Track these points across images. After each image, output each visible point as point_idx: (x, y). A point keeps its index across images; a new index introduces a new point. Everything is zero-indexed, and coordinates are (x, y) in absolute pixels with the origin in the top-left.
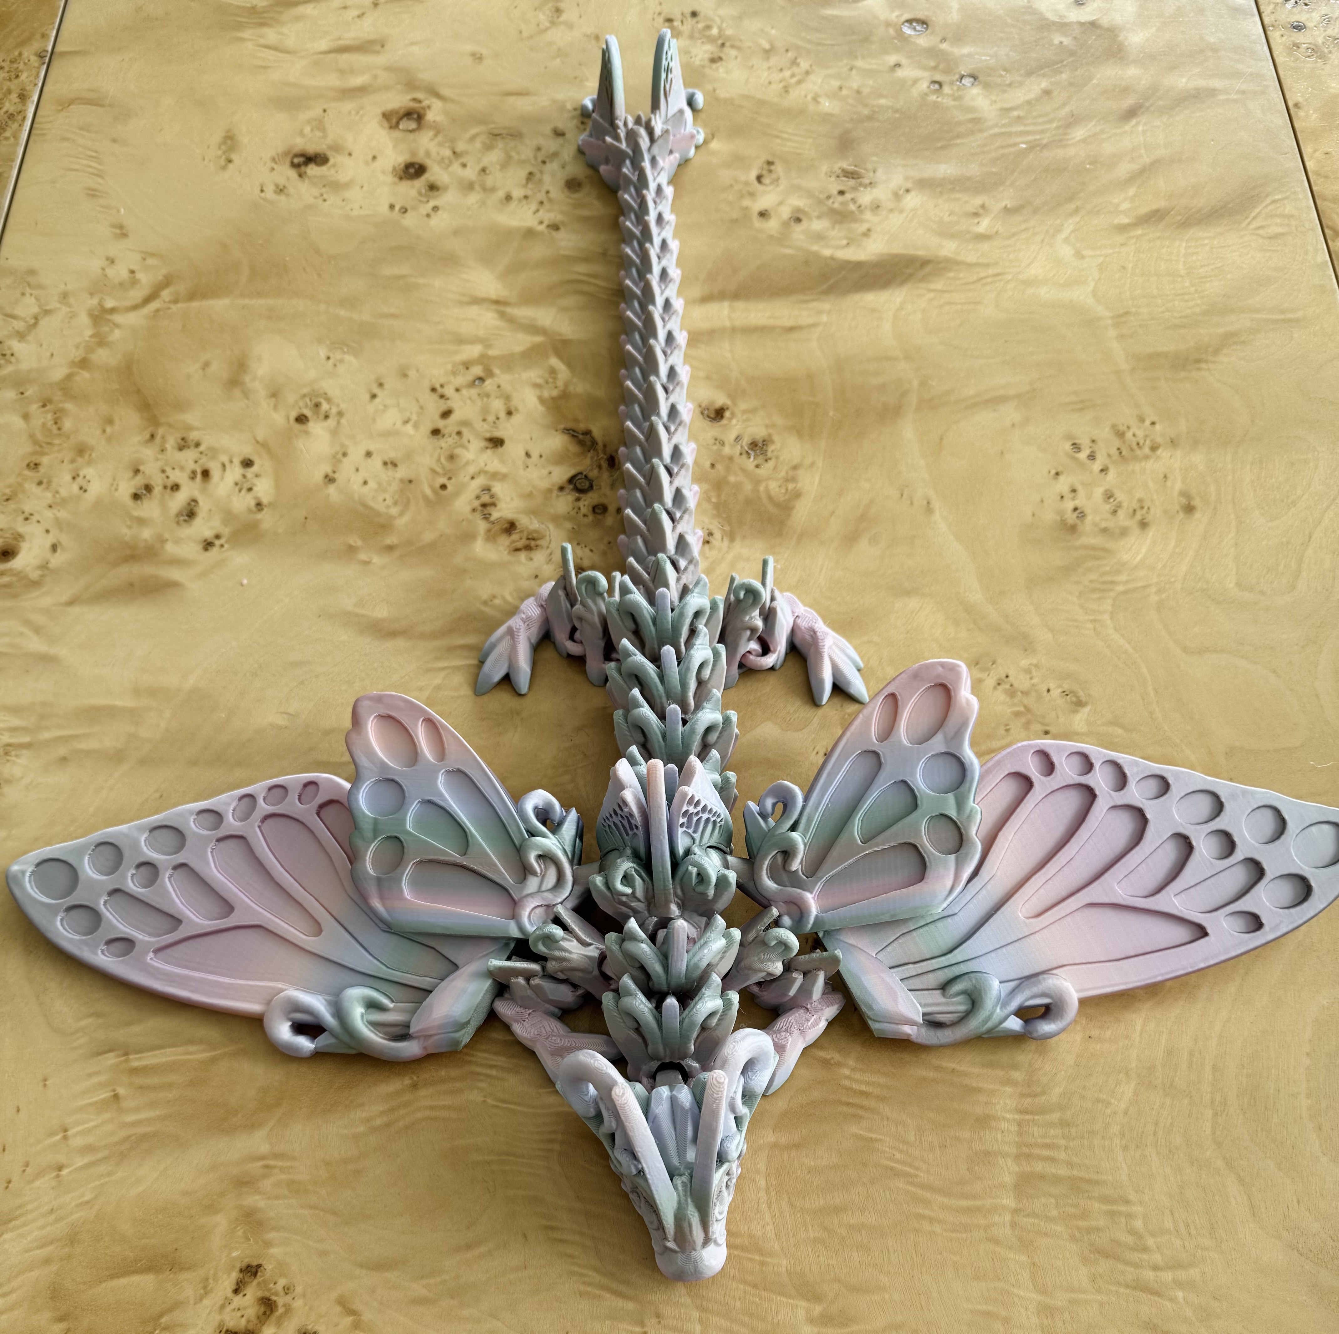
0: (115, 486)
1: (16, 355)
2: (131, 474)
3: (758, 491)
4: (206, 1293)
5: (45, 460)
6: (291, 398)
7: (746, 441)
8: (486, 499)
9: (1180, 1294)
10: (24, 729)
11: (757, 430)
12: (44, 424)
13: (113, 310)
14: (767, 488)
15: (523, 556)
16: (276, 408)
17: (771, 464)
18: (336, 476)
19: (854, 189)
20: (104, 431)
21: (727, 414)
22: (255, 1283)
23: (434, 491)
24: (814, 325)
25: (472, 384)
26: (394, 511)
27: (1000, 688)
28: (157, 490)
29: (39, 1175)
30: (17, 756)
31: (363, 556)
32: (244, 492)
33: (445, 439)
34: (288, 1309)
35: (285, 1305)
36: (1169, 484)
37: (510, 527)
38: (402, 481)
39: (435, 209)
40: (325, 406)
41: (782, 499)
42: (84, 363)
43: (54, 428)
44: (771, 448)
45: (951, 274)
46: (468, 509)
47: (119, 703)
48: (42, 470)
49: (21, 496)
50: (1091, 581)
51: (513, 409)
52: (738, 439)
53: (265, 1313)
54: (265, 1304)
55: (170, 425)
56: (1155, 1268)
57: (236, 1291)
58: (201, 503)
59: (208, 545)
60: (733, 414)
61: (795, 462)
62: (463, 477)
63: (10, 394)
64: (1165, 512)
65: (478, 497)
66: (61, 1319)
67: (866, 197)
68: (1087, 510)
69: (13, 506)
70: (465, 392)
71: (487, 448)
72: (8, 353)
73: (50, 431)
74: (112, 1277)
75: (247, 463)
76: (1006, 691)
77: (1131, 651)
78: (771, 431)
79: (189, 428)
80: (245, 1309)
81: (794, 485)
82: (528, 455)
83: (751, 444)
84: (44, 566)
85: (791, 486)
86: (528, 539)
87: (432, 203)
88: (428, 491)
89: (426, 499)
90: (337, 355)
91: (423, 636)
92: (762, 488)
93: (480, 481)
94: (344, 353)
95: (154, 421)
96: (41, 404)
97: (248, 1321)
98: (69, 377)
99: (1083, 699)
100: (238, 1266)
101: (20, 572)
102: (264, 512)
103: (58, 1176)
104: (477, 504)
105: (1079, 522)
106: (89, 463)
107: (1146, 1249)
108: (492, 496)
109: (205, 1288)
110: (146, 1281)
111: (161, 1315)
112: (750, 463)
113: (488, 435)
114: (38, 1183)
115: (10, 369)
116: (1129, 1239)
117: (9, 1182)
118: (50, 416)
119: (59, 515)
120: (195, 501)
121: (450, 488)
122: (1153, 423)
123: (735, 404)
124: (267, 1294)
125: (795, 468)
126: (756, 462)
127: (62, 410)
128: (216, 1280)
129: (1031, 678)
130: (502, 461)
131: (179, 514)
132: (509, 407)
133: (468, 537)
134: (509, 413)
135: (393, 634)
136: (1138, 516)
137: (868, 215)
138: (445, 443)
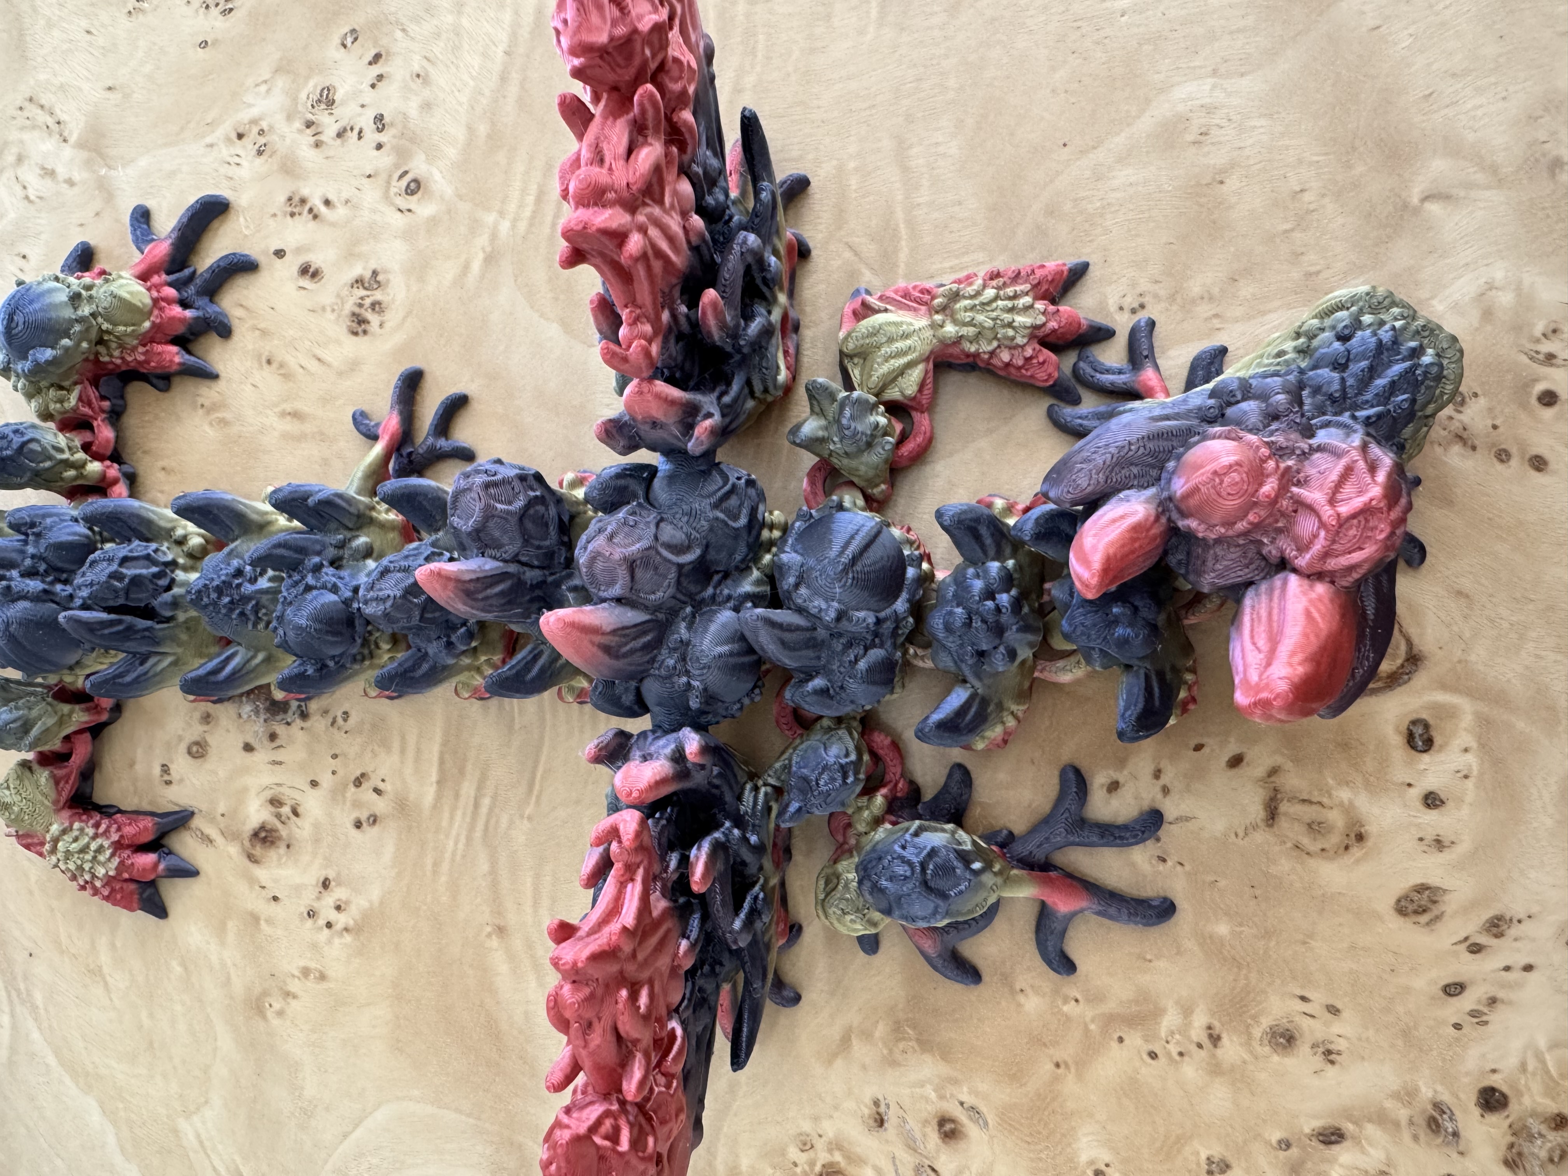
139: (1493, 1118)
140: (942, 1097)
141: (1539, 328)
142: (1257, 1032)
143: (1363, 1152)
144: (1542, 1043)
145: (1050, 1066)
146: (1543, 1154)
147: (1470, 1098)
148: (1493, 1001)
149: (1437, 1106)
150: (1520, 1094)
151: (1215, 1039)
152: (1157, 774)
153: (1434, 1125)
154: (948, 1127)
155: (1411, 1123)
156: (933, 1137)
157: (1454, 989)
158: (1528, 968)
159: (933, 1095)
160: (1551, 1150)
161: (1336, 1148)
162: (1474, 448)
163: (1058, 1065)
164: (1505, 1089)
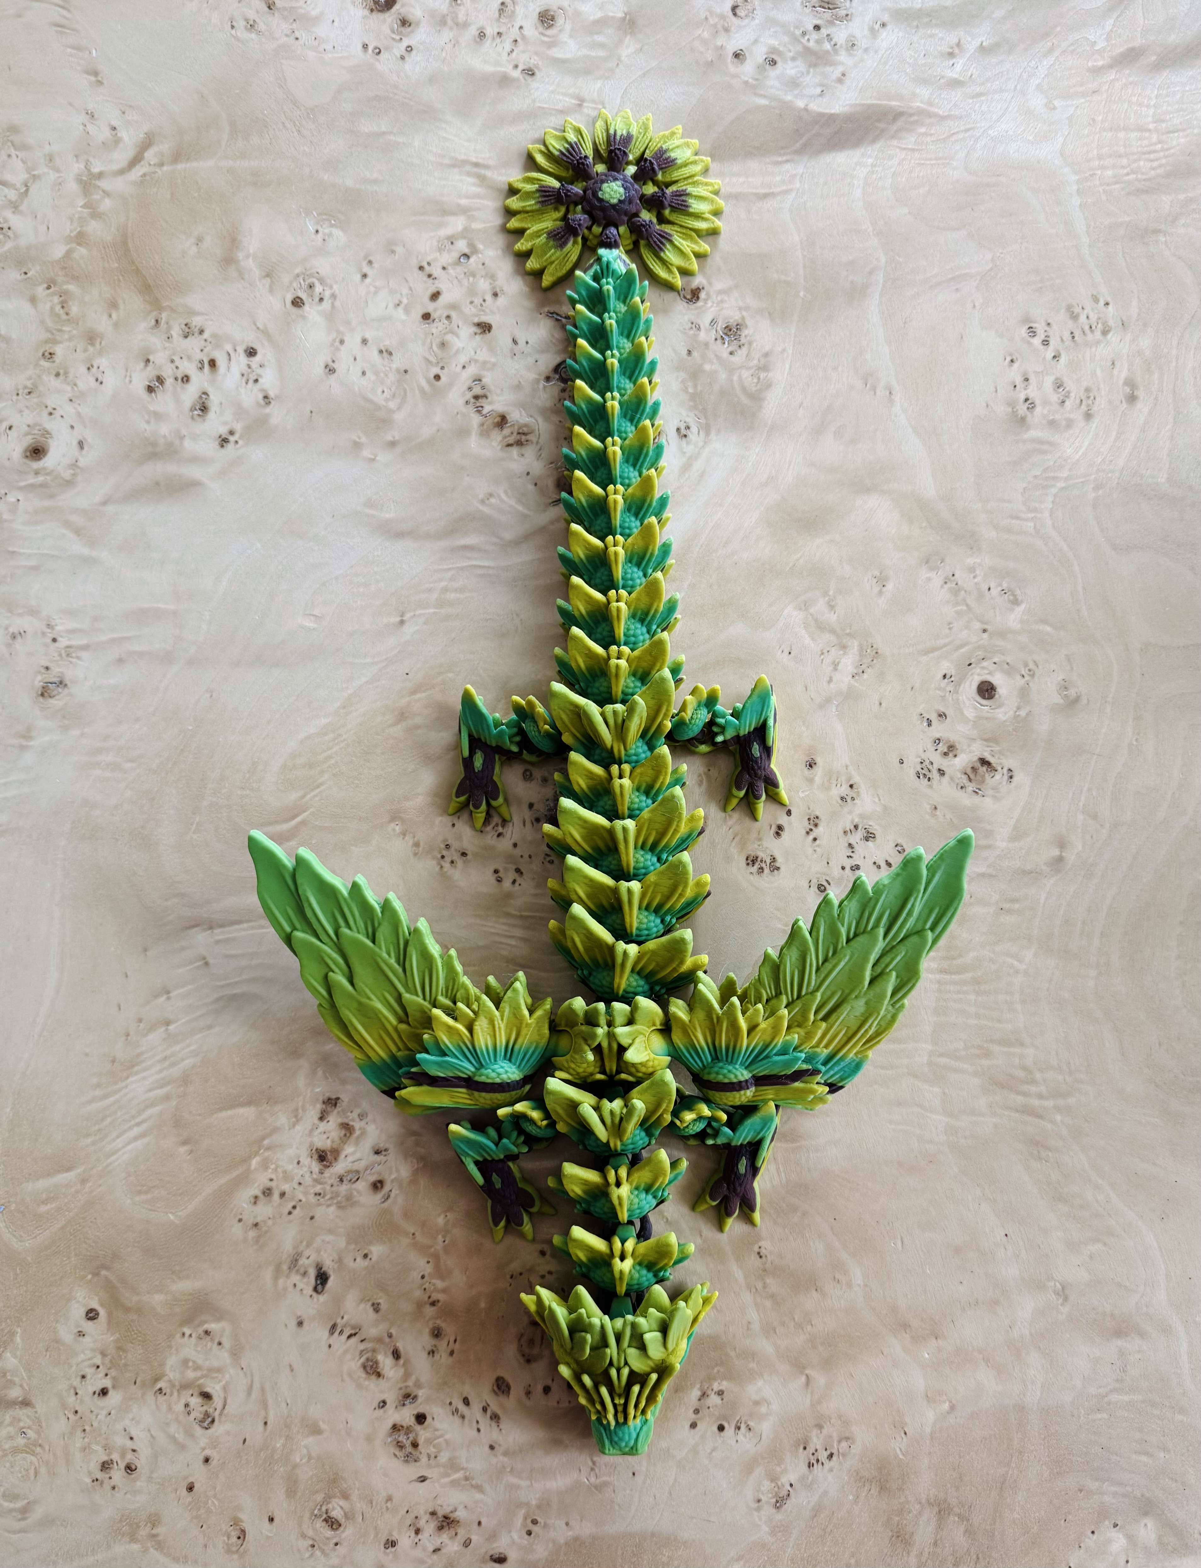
0: (128, 379)
1: (12, 228)
2: (142, 364)
3: (732, 381)
4: (298, 1121)
5: (59, 350)
6: (286, 279)
7: (721, 325)
8: (477, 390)
9: (1058, 1118)
10: (81, 631)
11: (731, 313)
12: (52, 309)
13: (100, 175)
14: (740, 376)
15: (515, 451)
16: (271, 291)
17: (744, 350)
18: (335, 366)
19: (831, 23)
20: (110, 316)
21: (703, 295)
22: (335, 1112)
23: (428, 382)
24: (787, 192)
25: (458, 262)
26: (392, 405)
27: (946, 586)
28: (169, 382)
29: (152, 1028)
30: (78, 658)
31: (366, 453)
32: (251, 382)
33: (435, 324)
34: (363, 1133)
35: (360, 1129)
36: (1115, 372)
37: (502, 421)
38: (398, 371)
39: (409, 49)
40: (318, 288)
41: (754, 389)
42: (80, 238)
43: (62, 312)
44: (745, 332)
45: (922, 130)
46: (461, 402)
47: (162, 606)
48: (58, 359)
49: (41, 388)
50: (1036, 477)
51: (498, 290)
52: (713, 322)
53: (345, 1135)
54: (345, 1127)
55: (172, 310)
56: (1041, 1096)
57: (321, 1119)
58: (212, 397)
59: (224, 442)
60: (708, 294)
61: (767, 348)
62: (454, 367)
63: (14, 275)
64: (1110, 402)
65: (470, 389)
66: (185, 1143)
67: (840, 34)
68: (1037, 402)
69: (35, 400)
70: (451, 270)
71: (476, 334)
72: (5, 226)
73: (58, 315)
74: (221, 1109)
75: (251, 353)
76: (950, 590)
77: (1066, 548)
78: (744, 313)
79: (192, 313)
80: (329, 1132)
81: (765, 374)
82: (515, 342)
83: (726, 328)
84: (74, 465)
85: (762, 375)
86: (519, 433)
87: (405, 43)
88: (423, 383)
89: (422, 390)
90: (325, 230)
91: (428, 536)
92: (735, 378)
93: (472, 370)
94: (332, 226)
95: (156, 304)
96: (45, 285)
97: (333, 1142)
98: (68, 254)
99: (1020, 598)
100: (321, 1099)
101: (52, 471)
102: (271, 406)
103: (167, 1030)
104: (469, 396)
105: (1028, 413)
106: (100, 353)
107: (1034, 1082)
108: (483, 388)
109: (296, 1116)
110: (248, 1112)
111: (263, 1139)
112: (723, 350)
113: (476, 320)
114: (151, 1037)
115: (9, 245)
116: (1021, 1074)
117: (128, 1035)
118: (56, 299)
119: (80, 410)
120: (205, 393)
121: (443, 378)
122: (1107, 304)
123: (710, 284)
124: (346, 1121)
125: (766, 355)
126: (730, 349)
127: (67, 292)
128: (304, 1110)
129: (975, 577)
130: (492, 350)
131: (193, 409)
132: (494, 288)
133: (463, 433)
134: (495, 295)
135: (400, 535)
136: (1084, 408)
137: (842, 57)
138: (437, 328)
139: (413, 1419)
140: (392, 1181)
141: (751, 1424)
142: (438, 1322)
143: (391, 1368)
144: (447, 1437)
145: (413, 1231)
146: (400, 1439)
147: (421, 1410)
148: (463, 1417)
149: (415, 1398)
150: (425, 1429)
151: (433, 1304)
152: (550, 1273)
153: (407, 1396)
154: (379, 1185)
155: (406, 1387)
156: (373, 1178)
157: (466, 1402)
158: (479, 1430)
159: (393, 1177)
160: (402, 1442)
161: (391, 1357)
162: (699, 1400)
163: (414, 1234)
164: (426, 1423)
